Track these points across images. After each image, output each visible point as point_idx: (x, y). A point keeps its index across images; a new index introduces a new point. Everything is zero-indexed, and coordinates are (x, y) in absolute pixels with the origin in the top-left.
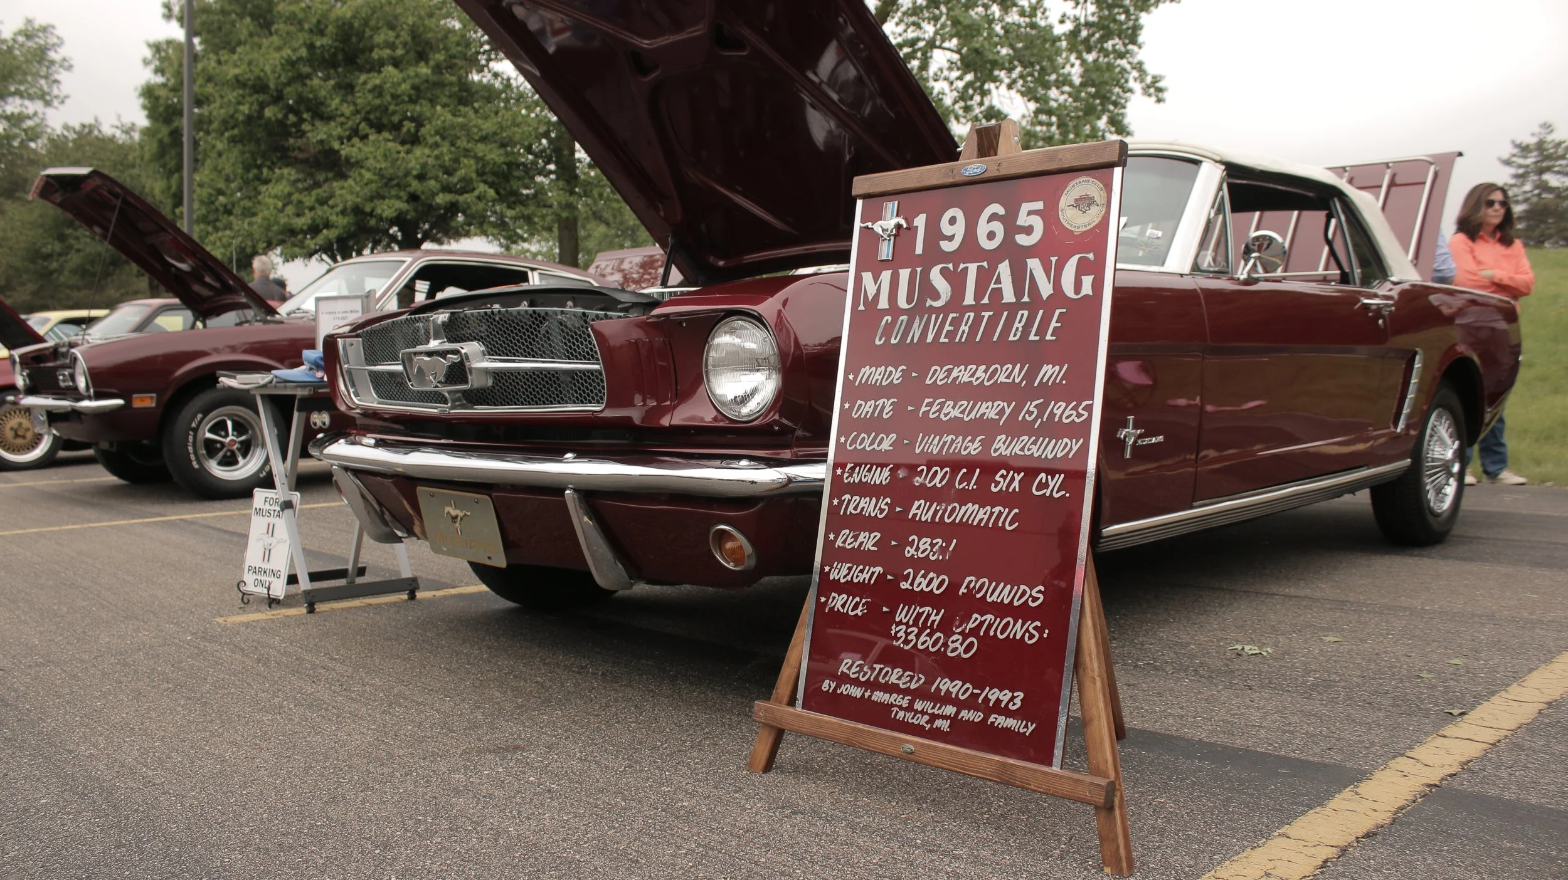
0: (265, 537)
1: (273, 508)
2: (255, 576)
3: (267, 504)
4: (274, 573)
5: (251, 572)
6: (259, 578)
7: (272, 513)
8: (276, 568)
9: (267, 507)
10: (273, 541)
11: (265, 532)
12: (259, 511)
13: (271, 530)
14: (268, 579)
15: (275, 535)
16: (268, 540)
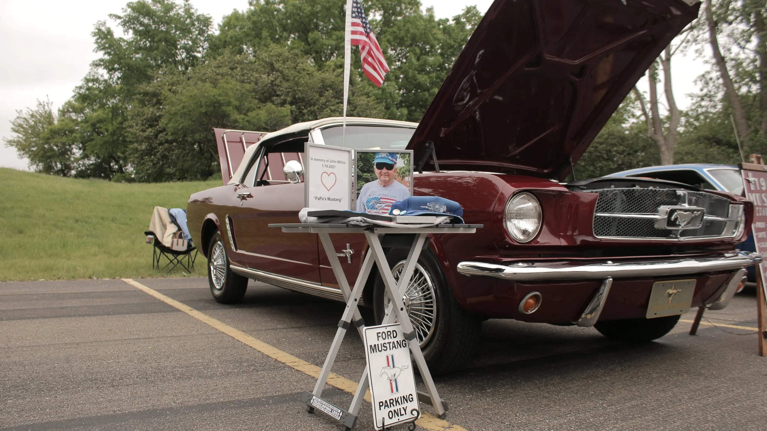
0: (387, 370)
1: (387, 341)
2: (388, 410)
3: (380, 338)
4: (406, 399)
5: (382, 408)
6: (392, 409)
7: (388, 345)
8: (406, 393)
9: (381, 341)
10: (396, 371)
11: (386, 365)
12: (374, 348)
13: (391, 362)
14: (401, 406)
15: (396, 365)
16: (391, 372)
